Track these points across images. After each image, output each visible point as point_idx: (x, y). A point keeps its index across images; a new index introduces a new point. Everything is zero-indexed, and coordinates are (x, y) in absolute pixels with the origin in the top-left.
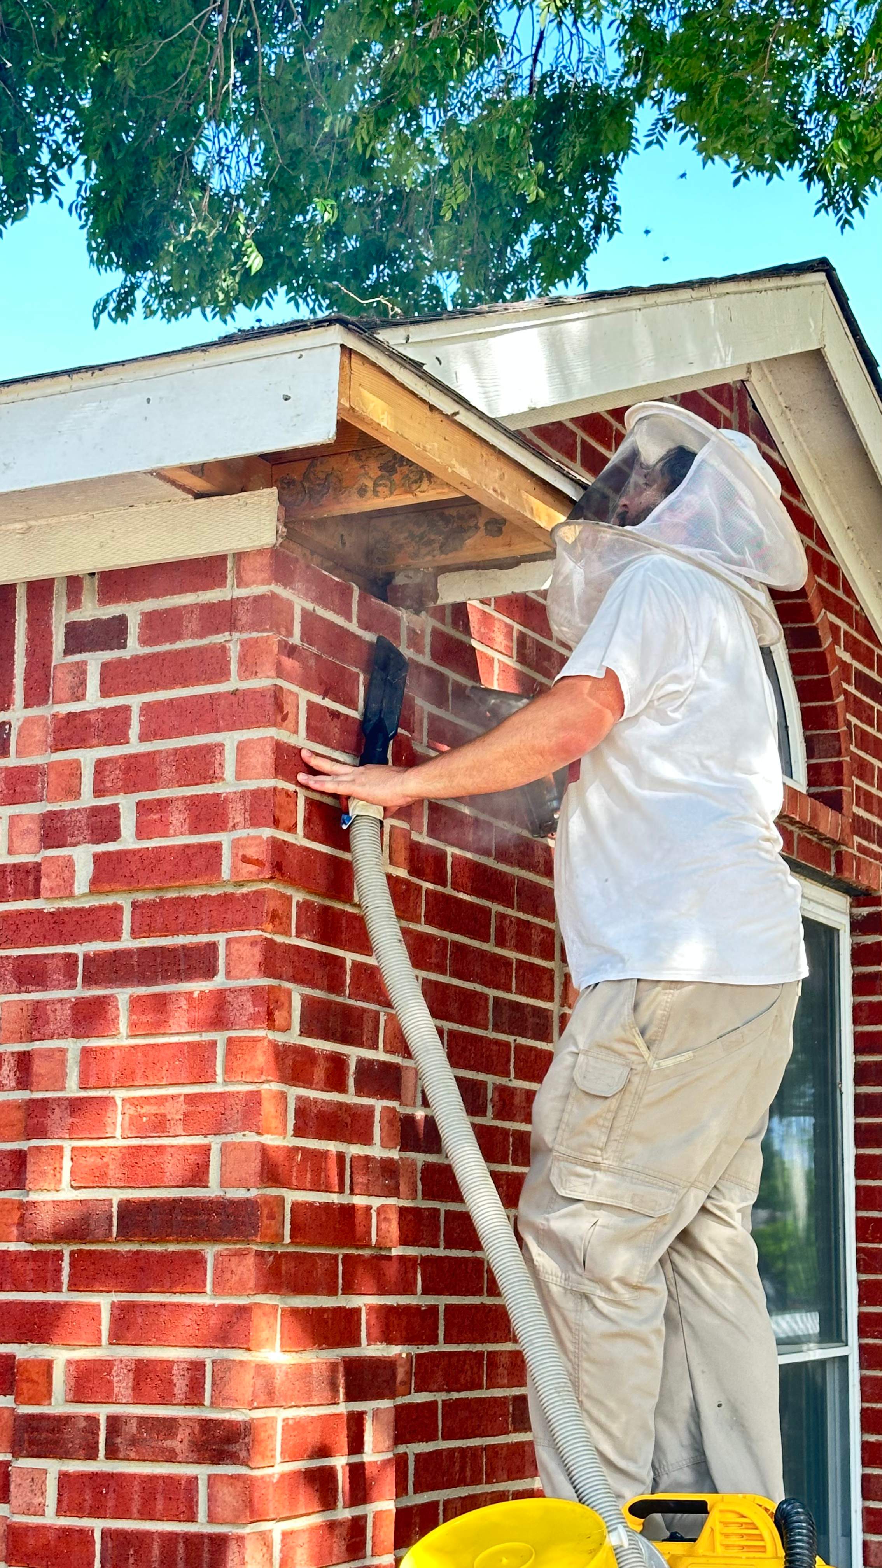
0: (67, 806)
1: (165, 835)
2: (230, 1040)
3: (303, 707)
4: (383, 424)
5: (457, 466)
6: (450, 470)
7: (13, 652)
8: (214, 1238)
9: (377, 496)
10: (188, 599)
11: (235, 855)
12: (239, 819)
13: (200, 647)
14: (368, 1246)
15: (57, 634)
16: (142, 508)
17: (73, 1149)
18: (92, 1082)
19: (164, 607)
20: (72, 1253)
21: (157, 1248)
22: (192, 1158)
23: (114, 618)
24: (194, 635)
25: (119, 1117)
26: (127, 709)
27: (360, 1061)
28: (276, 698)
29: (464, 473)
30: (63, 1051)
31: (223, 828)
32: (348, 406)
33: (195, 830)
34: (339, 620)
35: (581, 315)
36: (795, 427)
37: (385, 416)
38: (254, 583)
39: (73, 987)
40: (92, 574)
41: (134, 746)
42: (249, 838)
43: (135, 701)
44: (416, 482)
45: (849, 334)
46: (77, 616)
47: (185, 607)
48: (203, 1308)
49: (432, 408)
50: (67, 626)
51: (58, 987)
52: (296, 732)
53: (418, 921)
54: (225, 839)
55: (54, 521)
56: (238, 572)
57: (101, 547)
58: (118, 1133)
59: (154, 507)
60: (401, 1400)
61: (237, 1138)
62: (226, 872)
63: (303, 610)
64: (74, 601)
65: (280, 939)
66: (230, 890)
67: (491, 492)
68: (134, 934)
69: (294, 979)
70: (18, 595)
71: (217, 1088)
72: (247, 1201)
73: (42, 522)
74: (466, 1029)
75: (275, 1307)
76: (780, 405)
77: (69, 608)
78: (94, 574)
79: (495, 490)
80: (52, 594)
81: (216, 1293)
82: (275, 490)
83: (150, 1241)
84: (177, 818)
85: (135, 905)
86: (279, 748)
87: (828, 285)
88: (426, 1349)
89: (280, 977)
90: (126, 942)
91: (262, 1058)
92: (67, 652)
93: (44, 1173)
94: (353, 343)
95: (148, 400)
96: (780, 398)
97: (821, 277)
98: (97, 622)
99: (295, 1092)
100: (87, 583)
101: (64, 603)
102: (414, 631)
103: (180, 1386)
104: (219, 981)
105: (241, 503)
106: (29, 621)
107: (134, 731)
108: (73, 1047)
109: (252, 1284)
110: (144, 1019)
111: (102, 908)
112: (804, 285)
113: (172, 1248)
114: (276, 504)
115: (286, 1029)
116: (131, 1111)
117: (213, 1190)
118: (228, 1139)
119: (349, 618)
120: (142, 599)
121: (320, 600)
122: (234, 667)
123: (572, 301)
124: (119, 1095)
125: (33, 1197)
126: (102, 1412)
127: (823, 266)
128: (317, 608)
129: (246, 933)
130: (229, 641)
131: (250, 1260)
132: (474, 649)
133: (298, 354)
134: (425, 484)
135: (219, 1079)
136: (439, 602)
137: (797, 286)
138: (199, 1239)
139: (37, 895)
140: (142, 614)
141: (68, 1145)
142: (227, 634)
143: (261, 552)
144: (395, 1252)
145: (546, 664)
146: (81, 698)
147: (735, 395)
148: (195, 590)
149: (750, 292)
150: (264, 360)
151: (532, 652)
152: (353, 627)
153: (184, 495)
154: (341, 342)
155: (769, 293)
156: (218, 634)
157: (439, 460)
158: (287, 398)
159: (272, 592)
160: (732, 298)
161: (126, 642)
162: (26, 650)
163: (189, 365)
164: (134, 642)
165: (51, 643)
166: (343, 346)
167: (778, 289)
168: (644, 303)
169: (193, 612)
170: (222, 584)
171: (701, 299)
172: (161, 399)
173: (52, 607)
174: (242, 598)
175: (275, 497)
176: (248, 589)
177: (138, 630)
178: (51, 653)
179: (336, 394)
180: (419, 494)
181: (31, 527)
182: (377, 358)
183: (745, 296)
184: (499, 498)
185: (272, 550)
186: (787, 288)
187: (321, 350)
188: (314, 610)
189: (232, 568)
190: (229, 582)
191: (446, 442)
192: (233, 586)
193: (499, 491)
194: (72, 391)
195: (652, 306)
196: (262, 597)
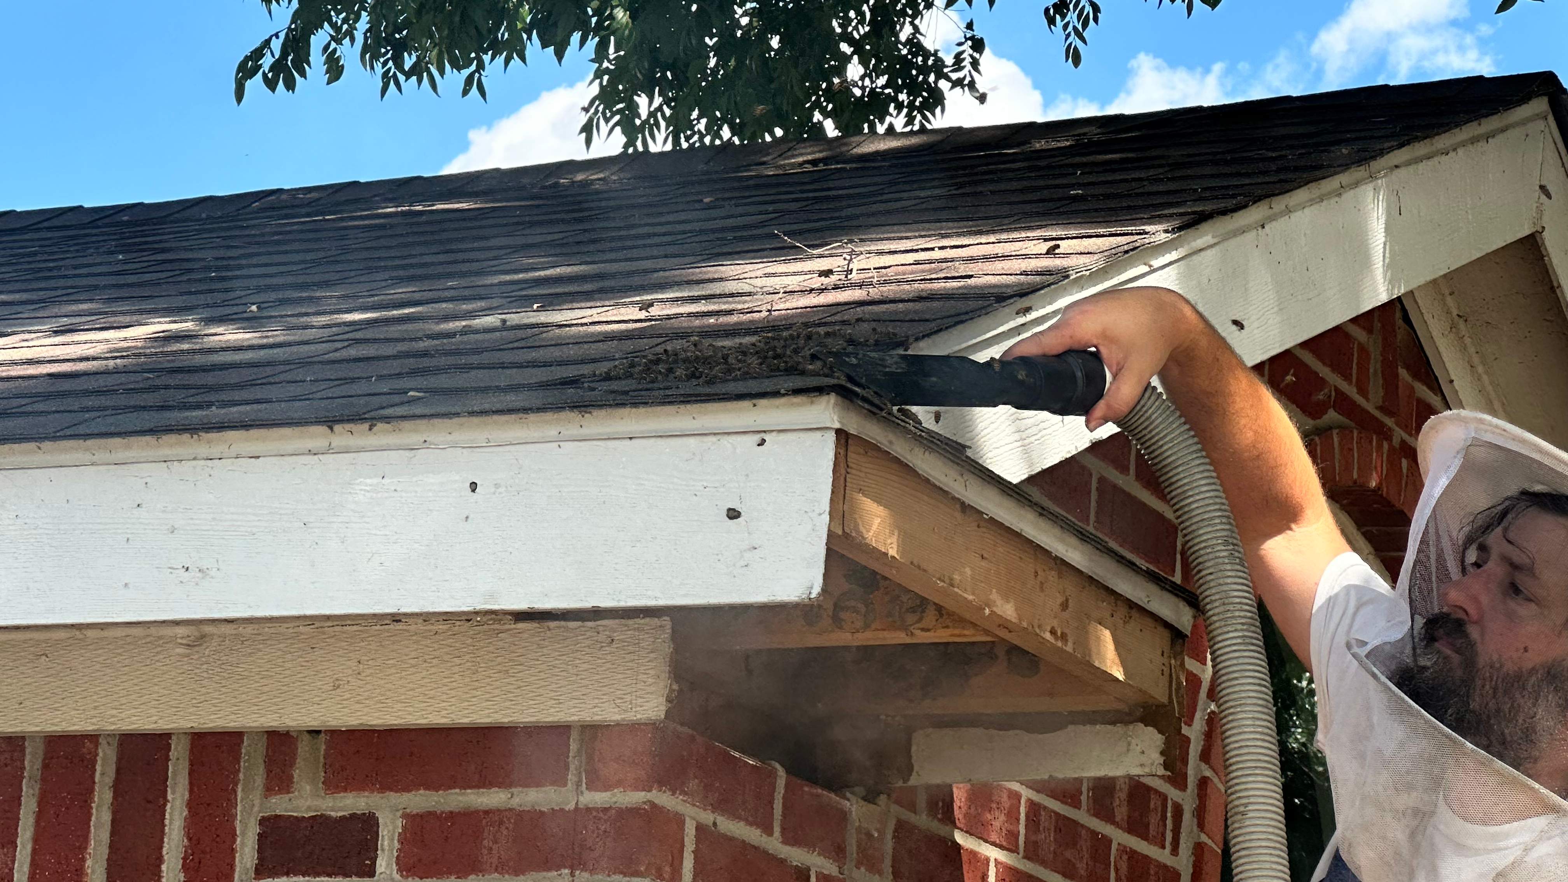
4: (893, 552)
5: (999, 602)
6: (987, 611)
7: (160, 860)
9: (841, 628)
10: (493, 797)
15: (243, 833)
19: (448, 809)
23: (353, 816)
24: (504, 869)
29: (1008, 610)
32: (840, 533)
34: (752, 835)
36: (1472, 350)
37: (894, 540)
38: (619, 783)
40: (314, 733)
46: (284, 805)
47: (487, 812)
49: (966, 508)
50: (263, 821)
56: (590, 759)
57: (336, 687)
63: (700, 828)
64: (279, 778)
67: (1048, 636)
70: (173, 754)
76: (1449, 312)
77: (269, 790)
78: (318, 732)
79: (1053, 632)
80: (237, 759)
82: (666, 621)
87: (1549, 118)
92: (263, 871)
94: (855, 425)
95: (474, 486)
96: (1449, 300)
97: (1539, 106)
98: (320, 821)
100: (303, 748)
101: (259, 780)
102: (869, 835)
105: (601, 637)
106: (192, 805)
114: (667, 645)
119: (768, 830)
120: (407, 789)
121: (722, 805)
128: (720, 820)
132: (957, 847)
133: (757, 438)
134: (930, 616)
136: (913, 781)
137: (1503, 130)
140: (405, 816)
142: (565, 871)
143: (634, 727)
145: (1068, 854)
148: (506, 784)
149: (1429, 157)
150: (692, 441)
151: (1047, 838)
152: (774, 844)
154: (837, 425)
155: (1460, 151)
156: (549, 870)
157: (971, 597)
158: (733, 514)
159: (653, 805)
160: (1402, 172)
161: (374, 863)
162: (185, 859)
163: (553, 432)
164: (388, 865)
165: (233, 851)
166: (838, 432)
167: (1474, 140)
168: (1271, 212)
169: (501, 823)
170: (560, 781)
171: (1356, 184)
172: (497, 486)
173: (236, 784)
174: (597, 809)
175: (667, 634)
176: (608, 794)
177: (396, 845)
178: (232, 866)
179: (826, 518)
180: (918, 632)
181: (203, 637)
182: (891, 442)
183: (1421, 166)
184: (1059, 644)
185: (653, 725)
186: (1488, 137)
187: (802, 435)
188: (715, 824)
189: (579, 751)
190: (571, 777)
191: (984, 563)
192: (578, 784)
193: (1059, 634)
194: (329, 450)
195: (1282, 214)
196: (633, 812)
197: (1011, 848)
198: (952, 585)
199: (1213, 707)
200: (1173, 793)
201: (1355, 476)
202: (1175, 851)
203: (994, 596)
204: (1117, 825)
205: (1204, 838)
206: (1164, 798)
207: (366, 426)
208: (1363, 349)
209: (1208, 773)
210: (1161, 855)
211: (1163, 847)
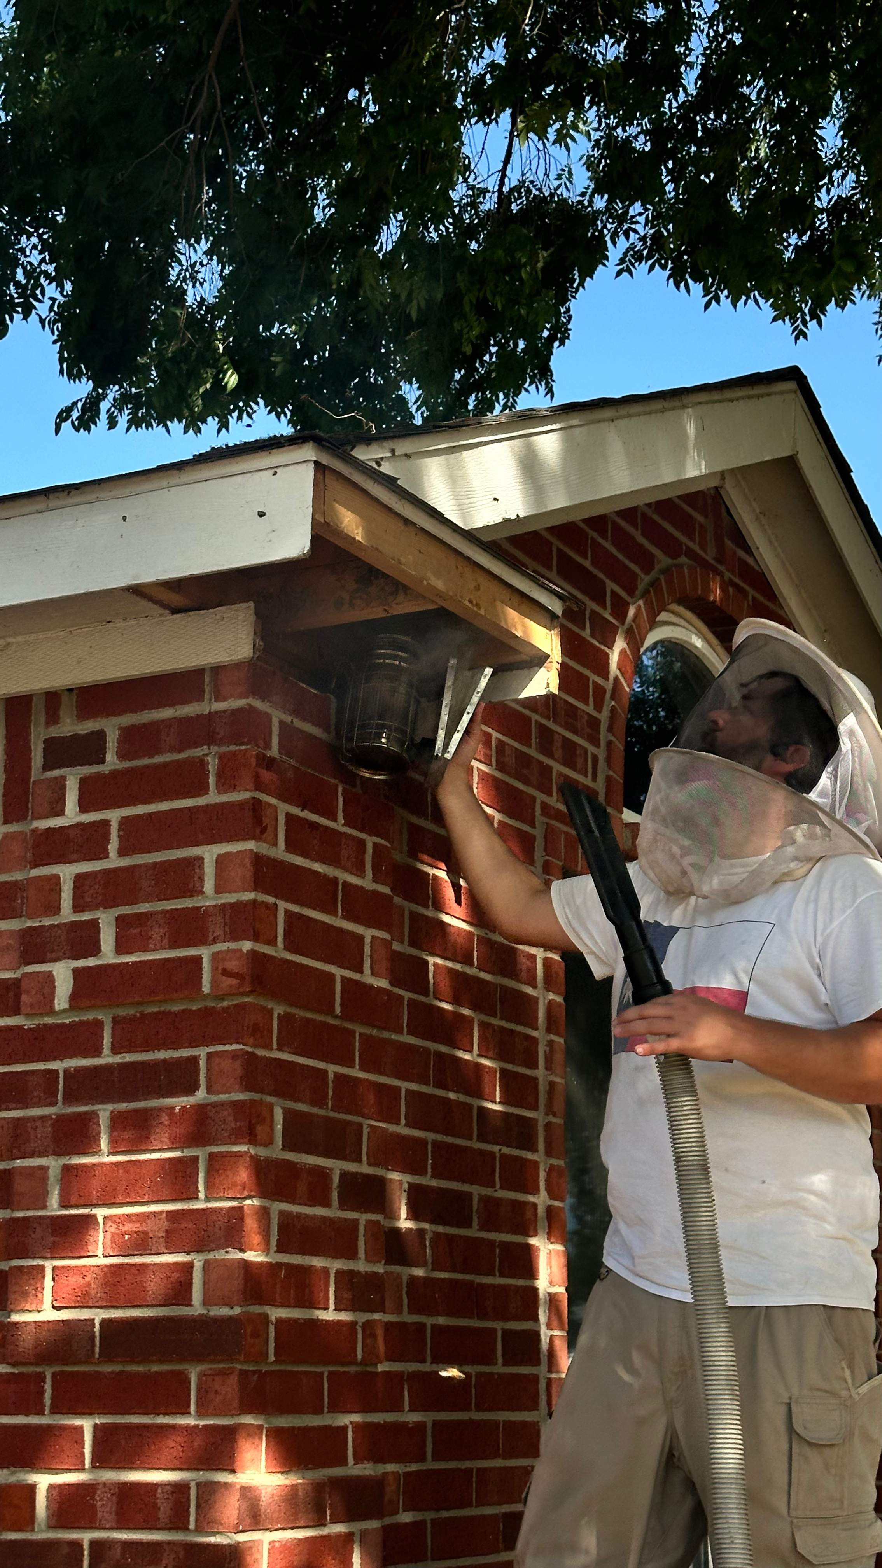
0: (47, 922)
1: (145, 950)
2: (211, 1155)
3: (282, 820)
4: (358, 538)
5: (433, 578)
6: (425, 582)
8: (198, 1358)
9: (354, 609)
10: (166, 713)
11: (214, 969)
12: (219, 932)
13: (178, 761)
14: (354, 1362)
15: (36, 749)
16: (120, 624)
17: (54, 1268)
18: (74, 1200)
19: (143, 722)
20: (54, 1375)
21: (141, 1368)
22: (175, 1275)
23: (93, 732)
24: (172, 749)
25: (101, 1235)
26: (106, 823)
27: (344, 1175)
28: (254, 810)
29: (439, 584)
30: (44, 1169)
31: (202, 941)
32: (322, 521)
33: (174, 945)
34: (316, 731)
35: (554, 427)
36: (770, 533)
37: (360, 530)
38: (232, 696)
39: (54, 1104)
40: (70, 690)
41: (114, 861)
42: (229, 951)
43: (114, 816)
44: (392, 594)
45: (822, 441)
46: (56, 731)
47: (163, 721)
48: (187, 1428)
49: (407, 522)
50: (45, 741)
51: (39, 1104)
52: (275, 844)
53: (401, 1032)
54: (205, 953)
55: (32, 637)
56: (216, 686)
57: (79, 662)
58: (100, 1252)
59: (132, 623)
60: (388, 1521)
61: (219, 1255)
62: (206, 988)
63: (281, 723)
64: (53, 718)
65: (261, 1052)
66: (212, 1004)
67: (467, 603)
68: (115, 1050)
69: (276, 1093)
71: (200, 1205)
72: (231, 1318)
73: (20, 639)
74: (450, 1140)
75: (260, 1427)
76: (754, 511)
77: (48, 724)
78: (72, 689)
79: (470, 601)
80: (30, 710)
81: (200, 1414)
82: (251, 604)
83: (133, 1361)
84: (157, 933)
85: (115, 1021)
86: (258, 860)
87: (799, 393)
88: (413, 1467)
89: (261, 1091)
90: (107, 1058)
91: (243, 1175)
92: (46, 767)
93: (25, 1294)
94: (326, 460)
95: (124, 518)
96: (754, 504)
97: (792, 385)
98: (76, 737)
99: (277, 1207)
100: (65, 699)
101: (43, 719)
103: (164, 1510)
104: (201, 1095)
105: (218, 617)
106: (8, 738)
107: (113, 846)
108: (53, 1164)
109: (236, 1404)
110: (127, 1135)
111: (82, 1023)
112: (776, 393)
113: (155, 1368)
114: (253, 618)
115: (268, 1143)
116: (113, 1229)
117: (197, 1307)
118: (211, 1256)
119: (327, 730)
120: (120, 714)
121: (297, 712)
122: (212, 780)
123: (545, 413)
124: (100, 1213)
125: (16, 1318)
126: (86, 1537)
127: (794, 375)
128: (295, 721)
129: (227, 1047)
130: (207, 755)
131: (233, 1380)
133: (272, 471)
134: (401, 597)
135: (202, 1195)
137: (769, 395)
138: (183, 1359)
139: (16, 1012)
140: (120, 728)
141: (49, 1265)
142: (205, 747)
143: (237, 664)
144: (380, 1368)
145: (525, 771)
146: (61, 813)
147: (710, 502)
148: (172, 705)
149: (721, 402)
150: (239, 478)
151: (510, 760)
152: (331, 738)
153: (161, 611)
154: (315, 459)
155: (741, 402)
156: (196, 748)
157: (414, 573)
158: (261, 514)
159: (250, 705)
160: (704, 407)
161: (105, 757)
162: (5, 766)
163: (164, 483)
164: (112, 757)
165: (30, 759)
166: (316, 463)
167: (750, 397)
168: (617, 414)
169: (171, 726)
170: (200, 698)
171: (673, 409)
172: (137, 516)
173: (30, 723)
174: (220, 712)
175: (252, 611)
176: (226, 703)
177: (116, 744)
178: (30, 768)
179: (311, 509)
180: (395, 606)
181: (9, 644)
182: (351, 474)
183: (717, 405)
184: (475, 609)
185: (250, 664)
186: (759, 397)
187: (296, 466)
188: (292, 722)
189: (210, 682)
190: (206, 696)
191: (420, 555)
192: (211, 700)
193: (475, 602)
194: (48, 510)
195: (624, 417)
196: (240, 710)
197: (488, 764)
198: (400, 563)
199: (613, 703)
200: (591, 749)
201: (699, 592)
202: (594, 778)
203: (429, 574)
204: (556, 760)
205: (611, 773)
206: (586, 751)
207: (66, 493)
208: (701, 525)
209: (612, 738)
210: (587, 781)
211: (587, 776)
